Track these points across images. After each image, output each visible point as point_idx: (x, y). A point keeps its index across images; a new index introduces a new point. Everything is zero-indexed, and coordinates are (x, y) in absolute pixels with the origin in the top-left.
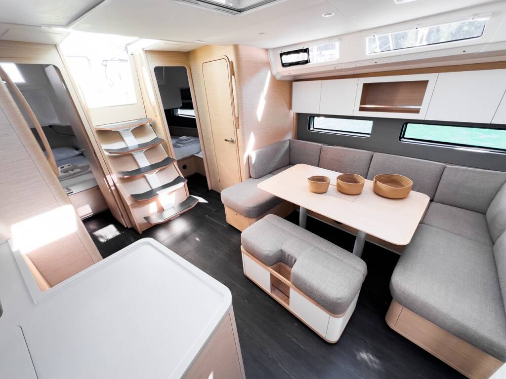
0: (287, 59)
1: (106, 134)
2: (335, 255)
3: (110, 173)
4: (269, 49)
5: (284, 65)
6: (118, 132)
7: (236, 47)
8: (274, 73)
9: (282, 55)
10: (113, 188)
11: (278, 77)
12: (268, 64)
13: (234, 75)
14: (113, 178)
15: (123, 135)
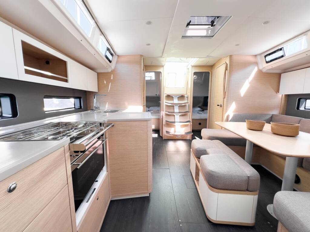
0: (269, 58)
1: (169, 97)
2: (236, 162)
3: (163, 111)
4: (257, 55)
5: (267, 62)
6: (173, 97)
7: (231, 56)
8: (261, 68)
9: (265, 56)
10: (162, 117)
11: (264, 71)
12: (256, 63)
13: (227, 70)
14: (163, 113)
15: (174, 98)
